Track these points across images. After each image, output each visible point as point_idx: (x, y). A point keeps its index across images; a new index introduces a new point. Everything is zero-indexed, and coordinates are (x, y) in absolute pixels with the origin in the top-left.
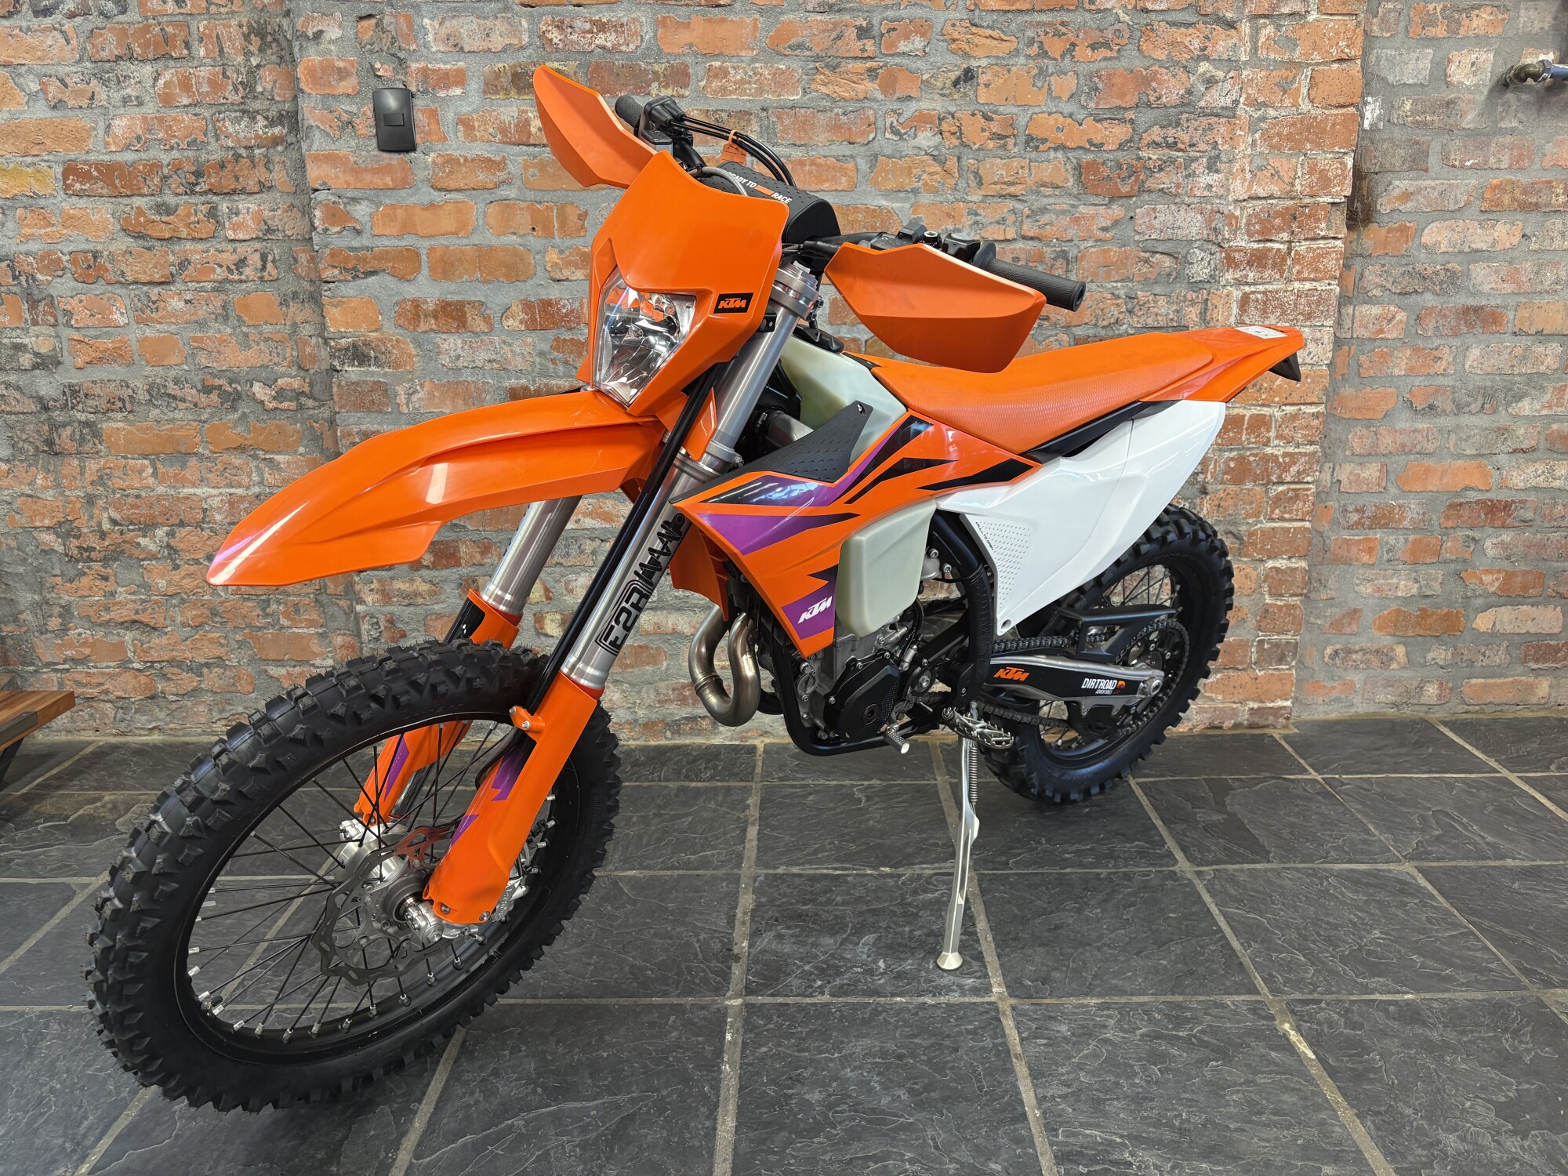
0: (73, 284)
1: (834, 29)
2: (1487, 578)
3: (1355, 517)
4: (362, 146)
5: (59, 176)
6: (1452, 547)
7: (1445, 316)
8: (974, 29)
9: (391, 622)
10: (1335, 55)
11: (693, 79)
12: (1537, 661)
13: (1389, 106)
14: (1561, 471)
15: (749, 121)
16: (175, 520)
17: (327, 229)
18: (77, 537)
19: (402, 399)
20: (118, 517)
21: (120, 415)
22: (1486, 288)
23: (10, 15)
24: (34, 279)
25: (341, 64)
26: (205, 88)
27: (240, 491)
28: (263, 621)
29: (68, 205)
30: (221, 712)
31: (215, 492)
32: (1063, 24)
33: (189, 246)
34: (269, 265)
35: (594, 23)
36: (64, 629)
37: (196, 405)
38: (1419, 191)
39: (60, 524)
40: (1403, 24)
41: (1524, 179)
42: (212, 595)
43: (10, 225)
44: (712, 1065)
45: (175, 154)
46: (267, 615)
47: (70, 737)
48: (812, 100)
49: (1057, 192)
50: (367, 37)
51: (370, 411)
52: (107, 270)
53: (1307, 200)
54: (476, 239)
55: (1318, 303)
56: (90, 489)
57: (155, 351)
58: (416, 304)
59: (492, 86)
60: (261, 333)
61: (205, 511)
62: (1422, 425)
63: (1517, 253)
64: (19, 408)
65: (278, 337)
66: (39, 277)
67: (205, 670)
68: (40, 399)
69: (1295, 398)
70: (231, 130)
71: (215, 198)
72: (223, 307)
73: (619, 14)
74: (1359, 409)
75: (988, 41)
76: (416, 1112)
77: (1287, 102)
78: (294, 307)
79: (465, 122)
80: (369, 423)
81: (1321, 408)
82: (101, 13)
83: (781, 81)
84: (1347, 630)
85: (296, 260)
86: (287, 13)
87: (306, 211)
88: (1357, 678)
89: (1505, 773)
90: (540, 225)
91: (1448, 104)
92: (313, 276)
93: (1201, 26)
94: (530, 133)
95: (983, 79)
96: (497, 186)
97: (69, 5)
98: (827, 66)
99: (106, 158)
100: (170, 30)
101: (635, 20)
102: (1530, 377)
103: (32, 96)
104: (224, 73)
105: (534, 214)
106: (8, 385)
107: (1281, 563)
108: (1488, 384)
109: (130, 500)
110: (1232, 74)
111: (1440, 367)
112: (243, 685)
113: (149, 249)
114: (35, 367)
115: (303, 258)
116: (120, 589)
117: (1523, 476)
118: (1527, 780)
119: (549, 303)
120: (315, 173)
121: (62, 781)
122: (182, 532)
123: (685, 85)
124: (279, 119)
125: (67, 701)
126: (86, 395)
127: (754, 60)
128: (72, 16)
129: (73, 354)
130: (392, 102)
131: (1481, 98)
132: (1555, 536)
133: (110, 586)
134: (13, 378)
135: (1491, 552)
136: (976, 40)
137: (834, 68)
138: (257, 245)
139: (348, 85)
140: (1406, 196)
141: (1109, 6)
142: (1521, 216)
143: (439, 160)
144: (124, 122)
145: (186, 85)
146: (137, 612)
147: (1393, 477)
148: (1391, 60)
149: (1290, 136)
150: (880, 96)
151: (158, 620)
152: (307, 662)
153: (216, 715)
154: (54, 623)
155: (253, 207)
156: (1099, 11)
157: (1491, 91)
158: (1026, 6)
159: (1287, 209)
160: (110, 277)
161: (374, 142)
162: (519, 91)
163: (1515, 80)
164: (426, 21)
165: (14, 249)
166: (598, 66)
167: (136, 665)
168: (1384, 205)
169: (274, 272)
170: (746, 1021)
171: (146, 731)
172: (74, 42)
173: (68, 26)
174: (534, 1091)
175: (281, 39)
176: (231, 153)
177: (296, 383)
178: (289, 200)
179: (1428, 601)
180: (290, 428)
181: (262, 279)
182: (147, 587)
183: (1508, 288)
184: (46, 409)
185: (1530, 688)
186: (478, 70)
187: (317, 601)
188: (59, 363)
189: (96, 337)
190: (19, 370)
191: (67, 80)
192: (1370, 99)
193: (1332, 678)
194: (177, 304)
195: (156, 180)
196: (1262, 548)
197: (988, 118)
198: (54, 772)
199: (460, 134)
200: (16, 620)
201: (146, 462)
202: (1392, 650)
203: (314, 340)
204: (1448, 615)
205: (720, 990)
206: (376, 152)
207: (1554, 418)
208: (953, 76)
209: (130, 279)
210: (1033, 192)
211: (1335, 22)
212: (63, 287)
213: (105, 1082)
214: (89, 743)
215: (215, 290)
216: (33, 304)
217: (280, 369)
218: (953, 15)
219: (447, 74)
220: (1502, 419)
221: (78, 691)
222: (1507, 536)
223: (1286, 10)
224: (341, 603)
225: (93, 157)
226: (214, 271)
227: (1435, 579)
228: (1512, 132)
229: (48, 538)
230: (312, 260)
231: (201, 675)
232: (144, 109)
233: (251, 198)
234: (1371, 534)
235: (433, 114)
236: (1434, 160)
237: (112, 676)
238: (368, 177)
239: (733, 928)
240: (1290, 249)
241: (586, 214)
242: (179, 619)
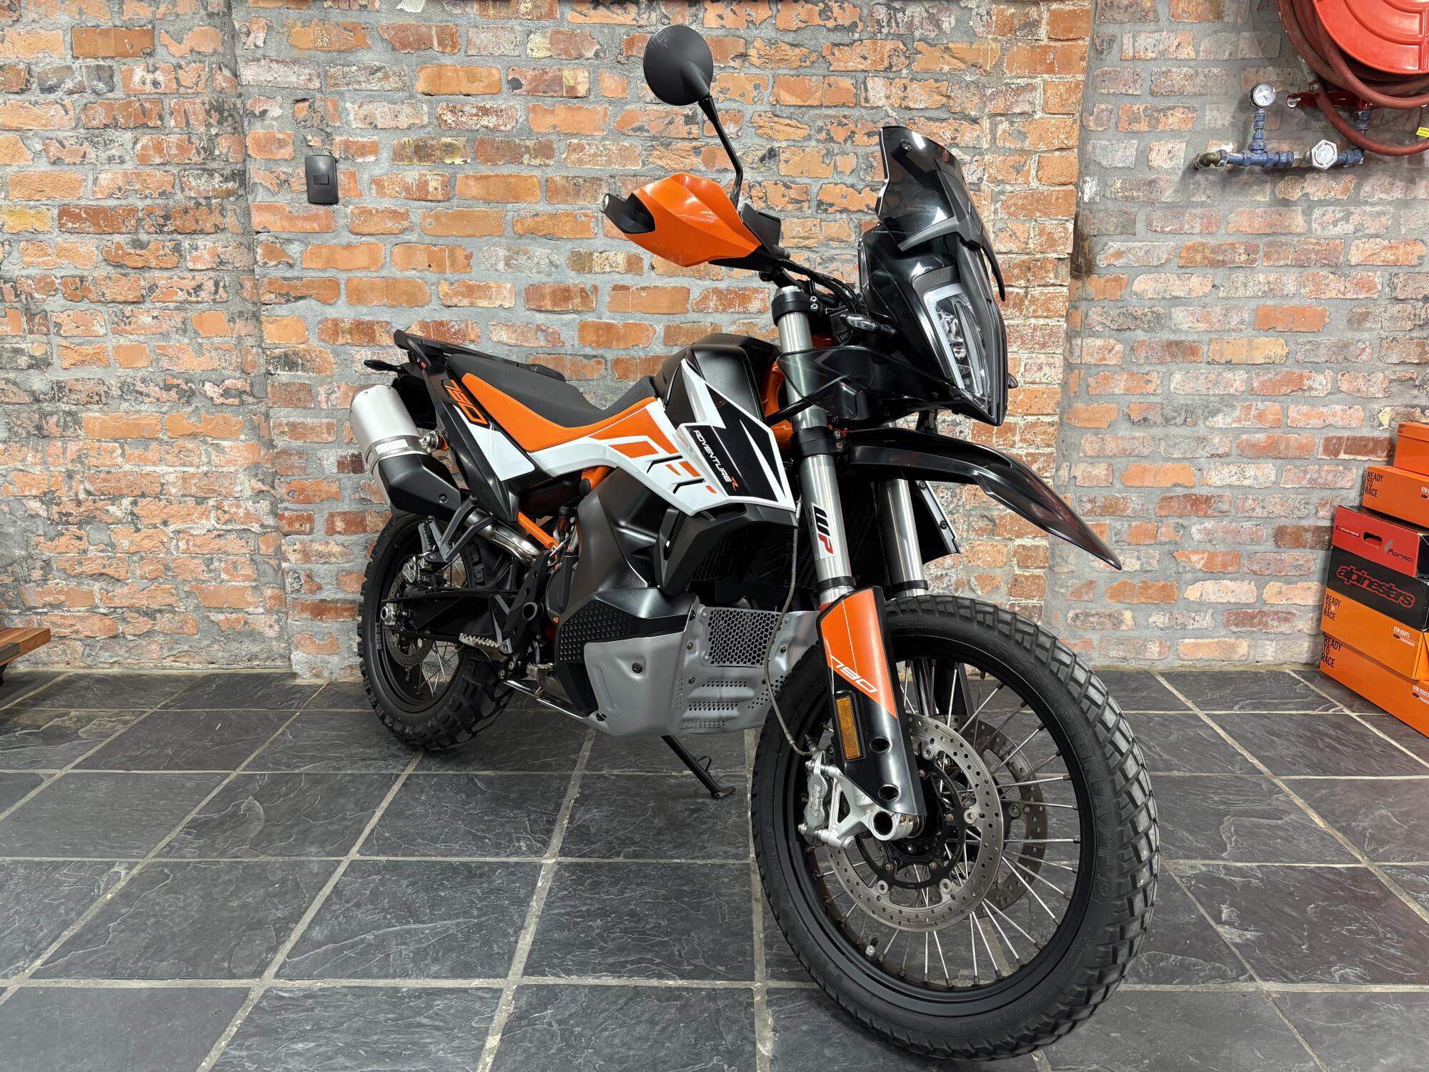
0: (63, 302)
1: (667, 116)
2: (1194, 558)
3: (1089, 506)
4: (296, 198)
5: (55, 216)
6: (1166, 532)
7: (1153, 348)
8: (776, 119)
9: (309, 576)
10: (1056, 144)
11: (557, 154)
12: (1237, 625)
13: (1103, 184)
14: (1251, 471)
15: (600, 185)
16: (135, 493)
17: (266, 263)
18: (58, 504)
19: (322, 397)
20: (91, 488)
21: (96, 407)
22: (1184, 327)
23: (22, 91)
24: (32, 297)
25: (280, 136)
26: (174, 151)
27: (192, 470)
28: (206, 576)
29: (60, 239)
30: (170, 650)
31: (171, 469)
32: (845, 117)
33: (157, 273)
34: (221, 290)
35: (479, 108)
36: (45, 580)
37: (158, 400)
38: (1129, 250)
39: (45, 494)
40: (1113, 121)
41: (1212, 241)
42: (166, 553)
43: (15, 254)
44: (524, 902)
45: (148, 202)
46: (211, 571)
47: (45, 669)
48: (650, 170)
49: (843, 245)
50: (301, 116)
51: (296, 407)
52: (90, 291)
53: (1039, 256)
54: (384, 273)
55: (1050, 335)
56: (70, 466)
57: (128, 356)
58: (336, 323)
59: (399, 155)
60: (212, 344)
61: (162, 485)
62: (1139, 434)
63: (1208, 300)
64: (15, 400)
65: (227, 347)
66: (36, 295)
67: (158, 615)
68: (33, 393)
69: (1034, 410)
70: (193, 183)
71: (179, 237)
72: (183, 323)
73: (499, 103)
74: (1089, 420)
75: (788, 128)
76: (292, 930)
77: (1020, 180)
78: (240, 323)
79: (377, 182)
80: (295, 416)
81: (1056, 418)
82: (94, 91)
83: (625, 155)
84: (1086, 598)
85: (242, 286)
86: (240, 95)
87: (250, 248)
88: (1094, 637)
89: (1196, 711)
90: (434, 263)
91: (1150, 183)
92: (255, 299)
93: (951, 121)
94: (428, 192)
95: (783, 157)
96: (403, 231)
97: (69, 84)
98: (662, 144)
99: (94, 203)
100: (147, 105)
101: (511, 107)
102: (1222, 397)
103: (37, 155)
104: (189, 140)
105: (431, 255)
106: (7, 381)
107: (1027, 541)
108: (1189, 402)
109: (101, 475)
110: (977, 158)
111: (1151, 388)
112: (189, 629)
113: (125, 275)
114: (30, 367)
115: (248, 285)
116: (91, 548)
117: (1219, 477)
118: (1211, 717)
119: (441, 324)
120: (257, 219)
121: (37, 701)
122: (142, 502)
123: (550, 157)
124: (233, 176)
125: (44, 637)
126: (70, 391)
127: (604, 139)
128: (71, 93)
129: (61, 357)
130: (322, 165)
131: (1176, 178)
132: (1248, 525)
133: (83, 545)
134: (11, 375)
135: (1197, 537)
136: (777, 127)
137: (667, 146)
138: (212, 274)
139: (287, 152)
140: (1119, 254)
141: (880, 104)
142: (1211, 271)
143: (356, 211)
144: (109, 176)
145: (158, 148)
146: (104, 567)
147: (1117, 474)
148: (1104, 149)
149: (1023, 207)
150: (703, 168)
151: (122, 573)
152: (242, 610)
153: (166, 653)
154: (37, 574)
155: (210, 245)
156: (872, 108)
157: (1184, 173)
158: (816, 103)
159: (1023, 262)
160: (93, 296)
161: (306, 198)
162: (420, 159)
163: (1203, 164)
164: (348, 105)
165: (17, 273)
166: (482, 142)
167: (102, 610)
168: (1102, 261)
169: (225, 296)
170: (556, 873)
171: (108, 664)
172: (71, 113)
173: (67, 101)
174: (385, 918)
175: (236, 115)
176: (193, 202)
177: (240, 384)
178: (239, 239)
179: (1149, 575)
180: (234, 420)
181: (214, 301)
182: (112, 545)
183: (1202, 326)
184: (37, 401)
185: (1232, 648)
186: (388, 143)
187: (252, 560)
188: (50, 364)
189: (80, 345)
190: (16, 369)
191: (65, 143)
192: (1088, 179)
193: (1074, 636)
194: (146, 319)
195: (133, 222)
196: (1011, 530)
197: (788, 187)
198: (32, 694)
199: (373, 191)
200: (6, 571)
201: (117, 445)
202: (1122, 614)
203: (255, 350)
204: (1164, 587)
205: (538, 853)
206: (307, 204)
207: (1242, 430)
208: (760, 154)
209: (109, 298)
210: (824, 245)
211: (1054, 120)
212: (55, 304)
213: (58, 907)
214: (60, 674)
215: (177, 309)
216: (31, 316)
217: (227, 372)
218: (759, 108)
219: (364, 145)
220: (1201, 429)
221: (54, 631)
222: (1209, 524)
223: (1017, 110)
224: (271, 562)
225: (83, 202)
226: (176, 294)
227: (1153, 557)
228: (1202, 204)
229: (35, 505)
230: (255, 286)
231: (155, 619)
232: (125, 166)
233: (208, 237)
234: (1102, 521)
235: (352, 176)
236: (1140, 226)
237: (82, 619)
238: (300, 223)
239: (558, 811)
240: (1026, 293)
241: (471, 255)
242: (138, 573)
